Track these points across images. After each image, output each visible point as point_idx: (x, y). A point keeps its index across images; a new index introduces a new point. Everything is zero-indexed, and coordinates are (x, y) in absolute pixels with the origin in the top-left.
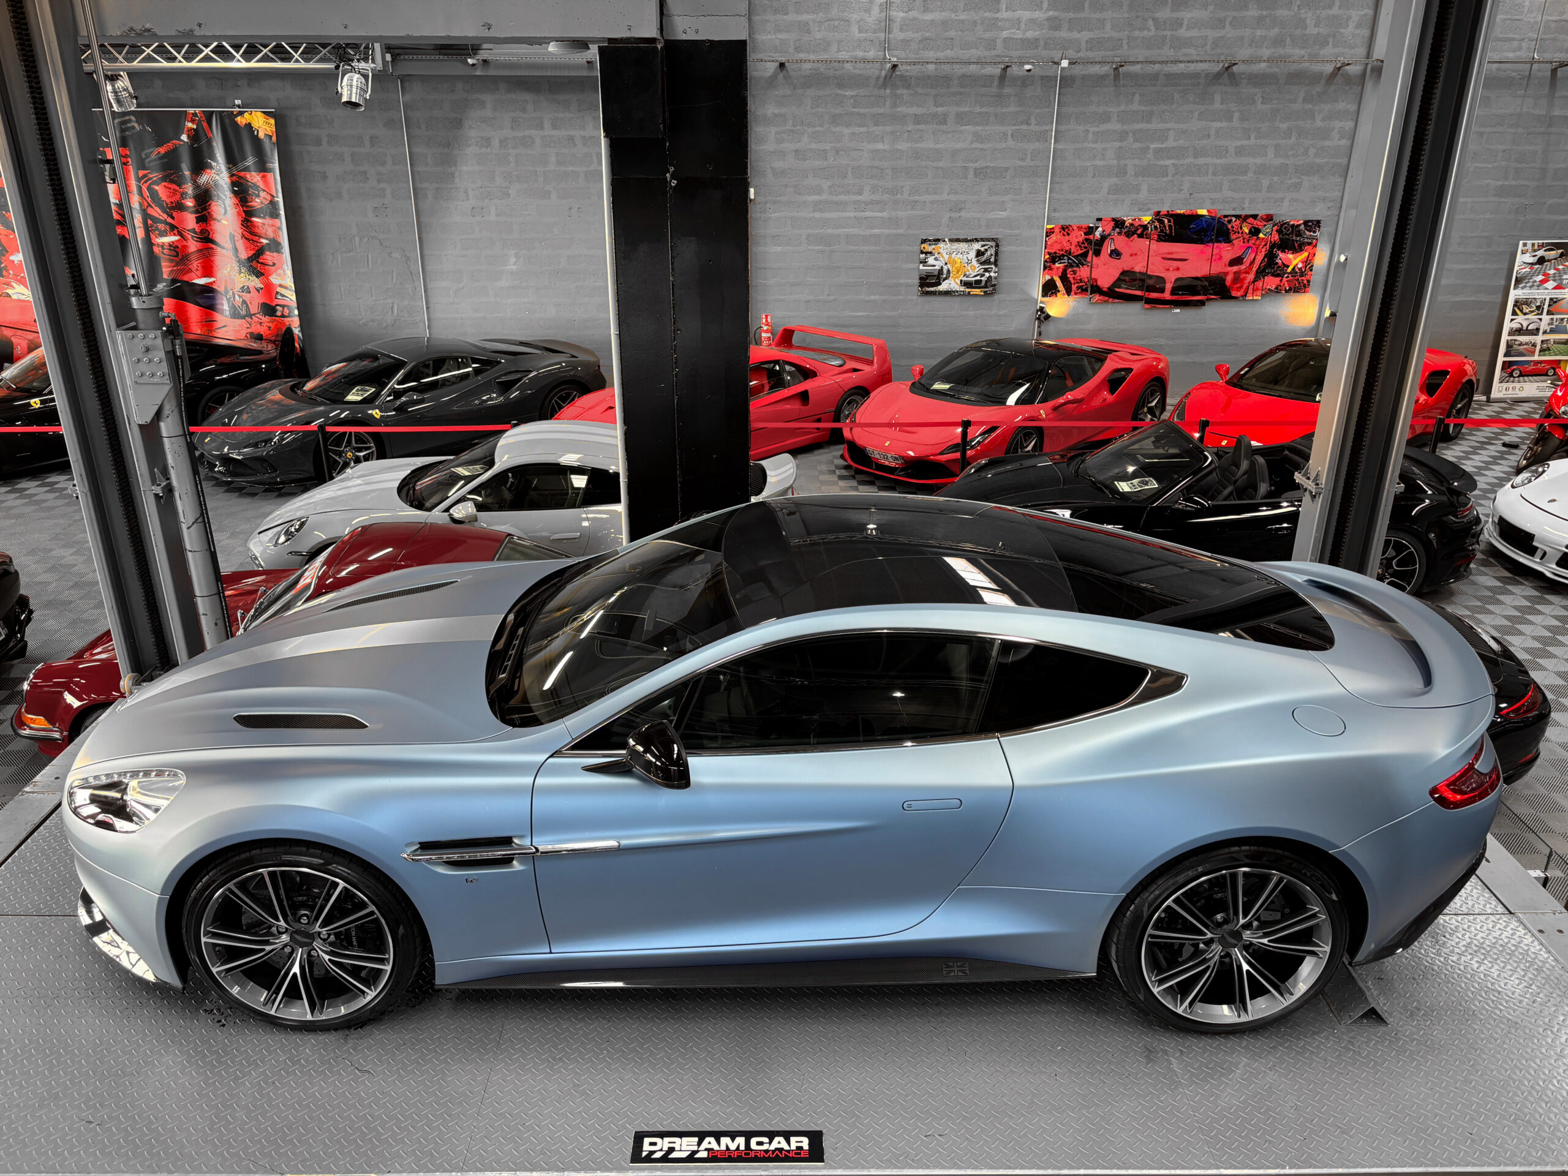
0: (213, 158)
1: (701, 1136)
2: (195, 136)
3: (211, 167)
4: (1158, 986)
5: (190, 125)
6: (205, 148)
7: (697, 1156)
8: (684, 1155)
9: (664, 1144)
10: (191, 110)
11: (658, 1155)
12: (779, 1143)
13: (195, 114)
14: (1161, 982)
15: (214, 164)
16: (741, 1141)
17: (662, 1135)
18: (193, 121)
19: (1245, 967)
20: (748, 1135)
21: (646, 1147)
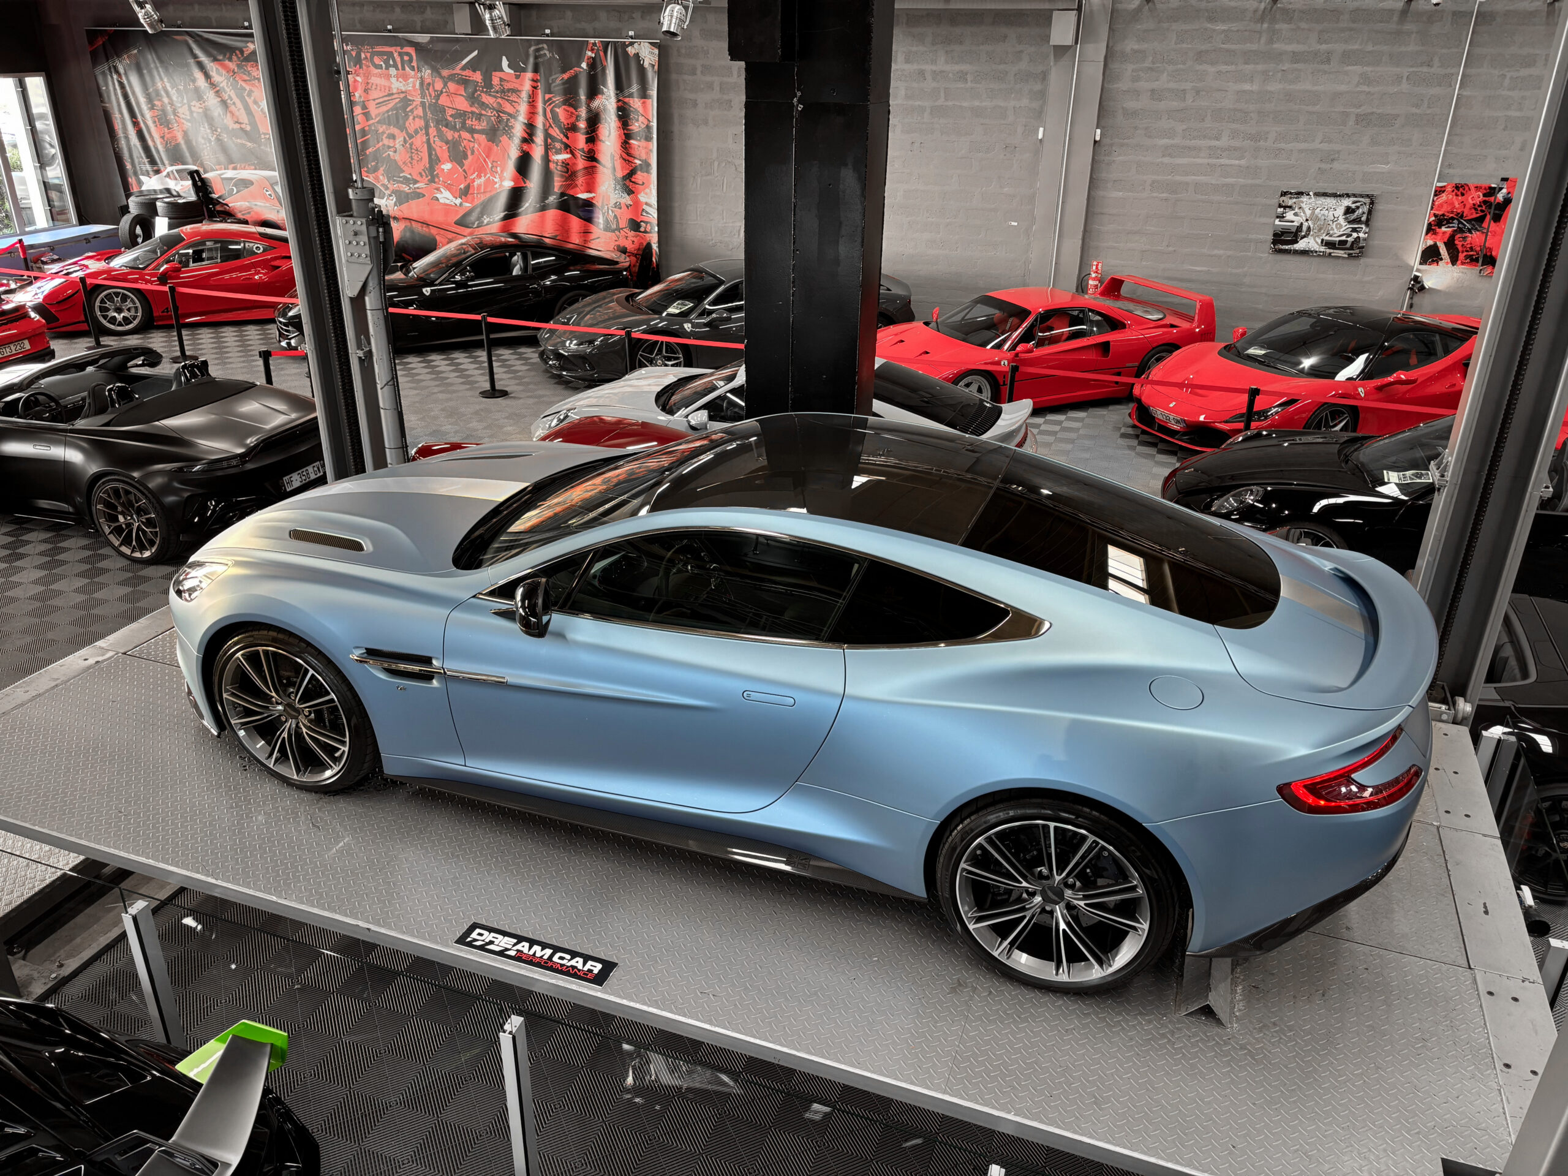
0: (605, 85)
1: (520, 939)
2: (593, 64)
3: (603, 93)
4: (974, 924)
5: (589, 54)
6: (600, 76)
7: (507, 953)
8: (497, 949)
9: (488, 936)
10: (592, 40)
11: (478, 943)
12: (578, 963)
13: (594, 44)
14: (979, 920)
15: (605, 90)
16: (548, 952)
17: (491, 930)
18: (592, 50)
19: (1063, 926)
20: (556, 949)
21: (474, 935)
